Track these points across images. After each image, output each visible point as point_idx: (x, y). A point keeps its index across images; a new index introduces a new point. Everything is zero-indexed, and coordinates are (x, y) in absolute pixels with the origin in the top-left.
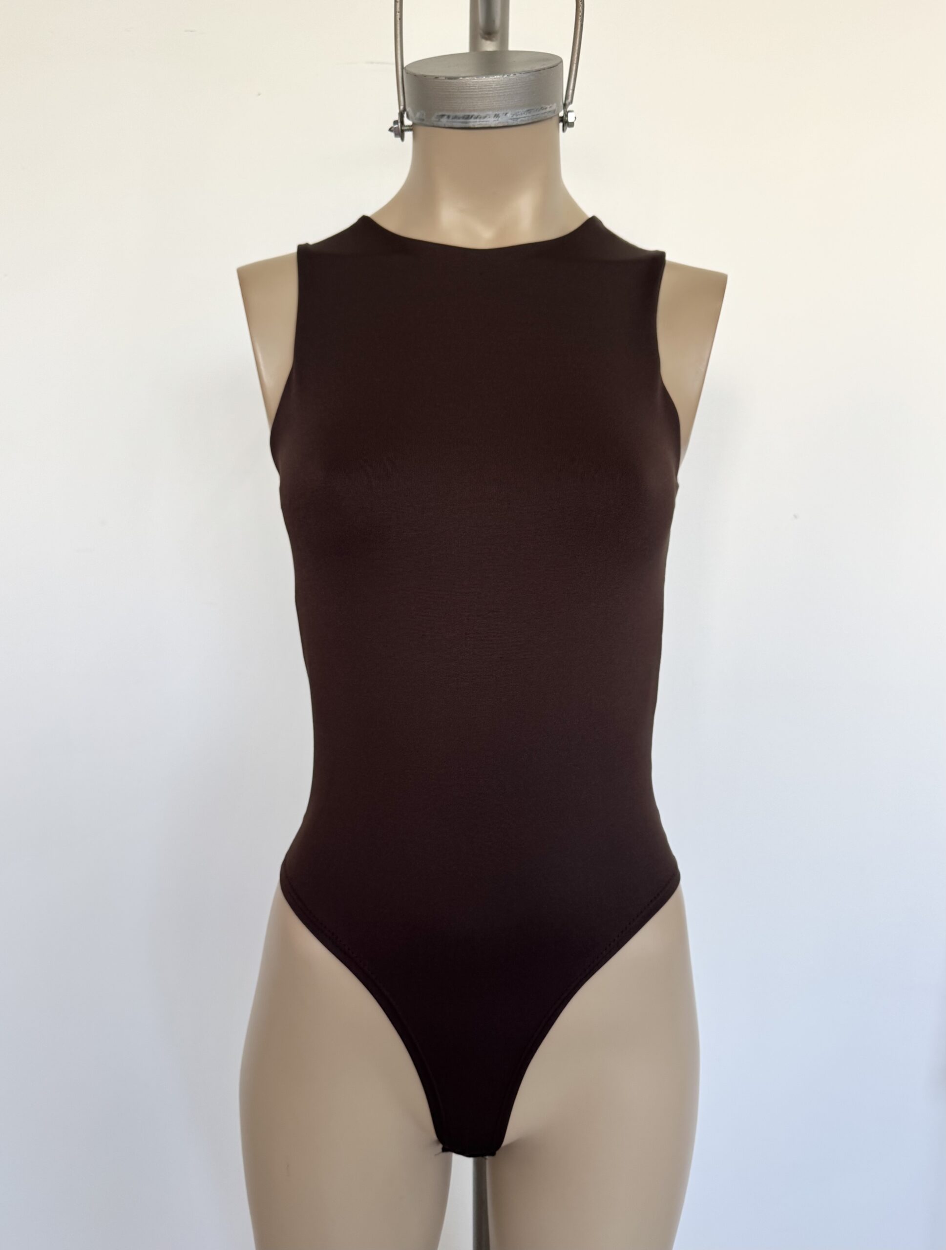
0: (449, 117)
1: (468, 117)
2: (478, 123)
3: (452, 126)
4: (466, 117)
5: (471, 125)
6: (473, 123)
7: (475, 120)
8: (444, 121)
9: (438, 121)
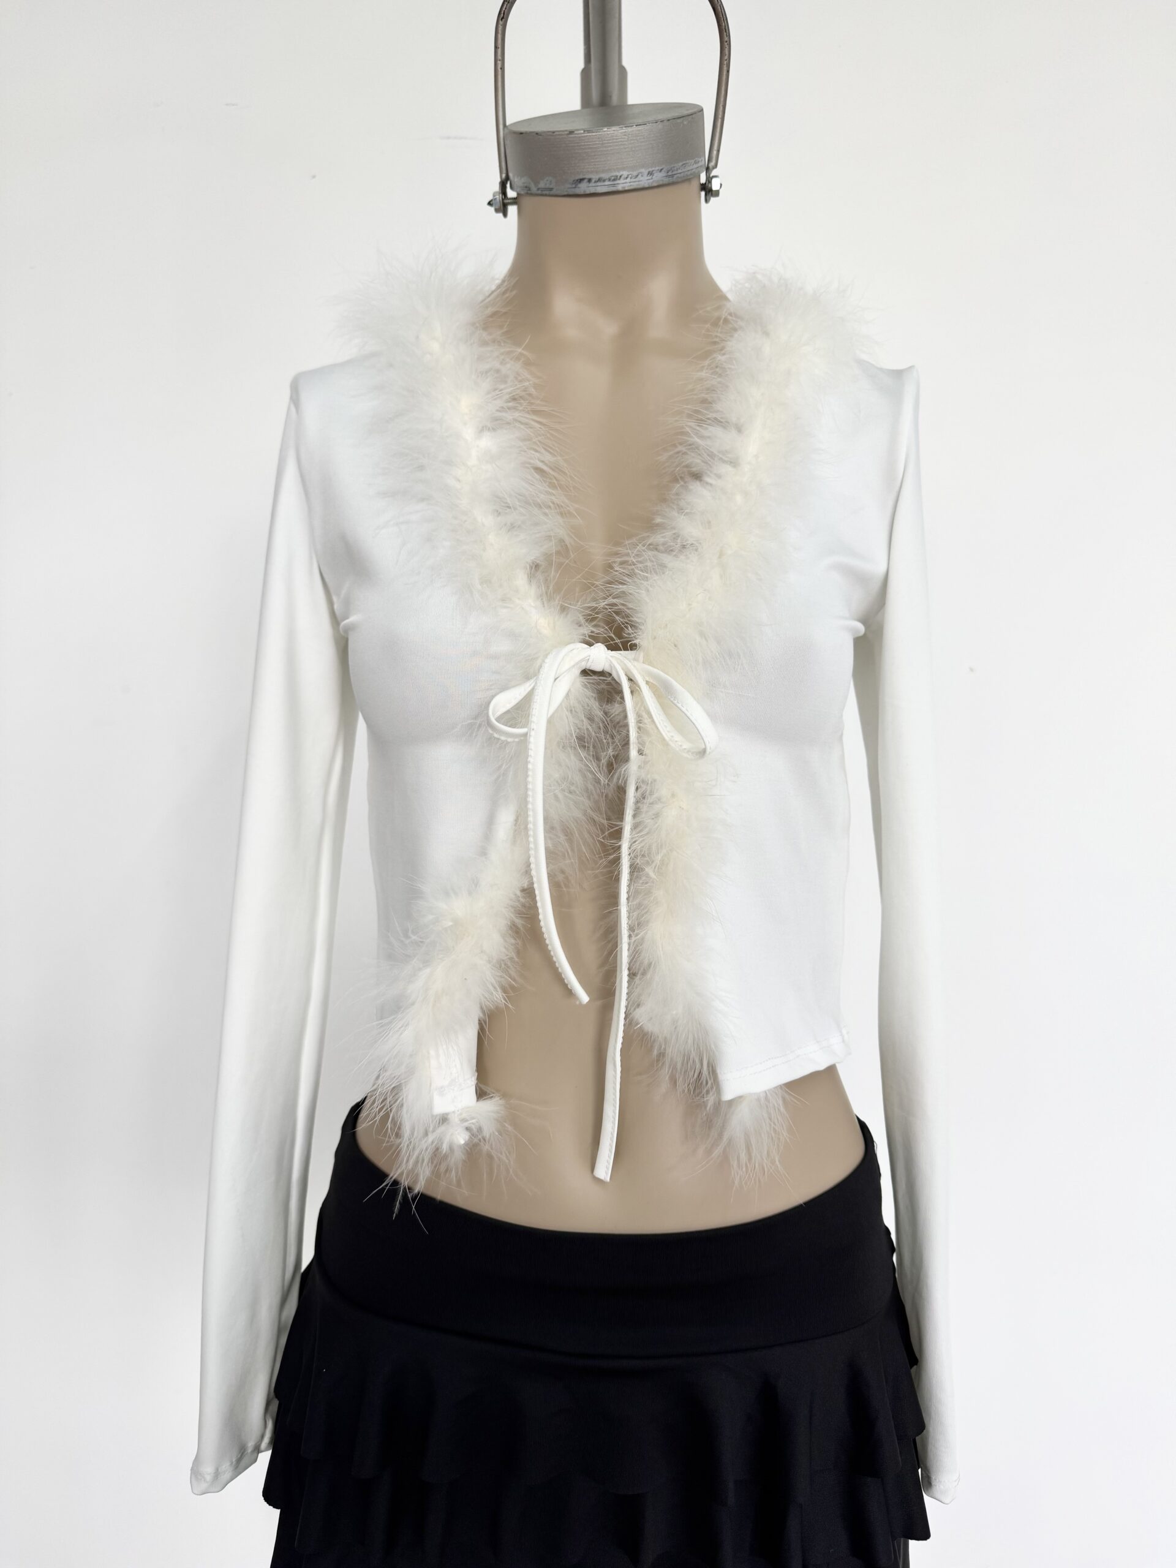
0: (590, 180)
5: (620, 188)
8: (584, 188)
9: (575, 188)
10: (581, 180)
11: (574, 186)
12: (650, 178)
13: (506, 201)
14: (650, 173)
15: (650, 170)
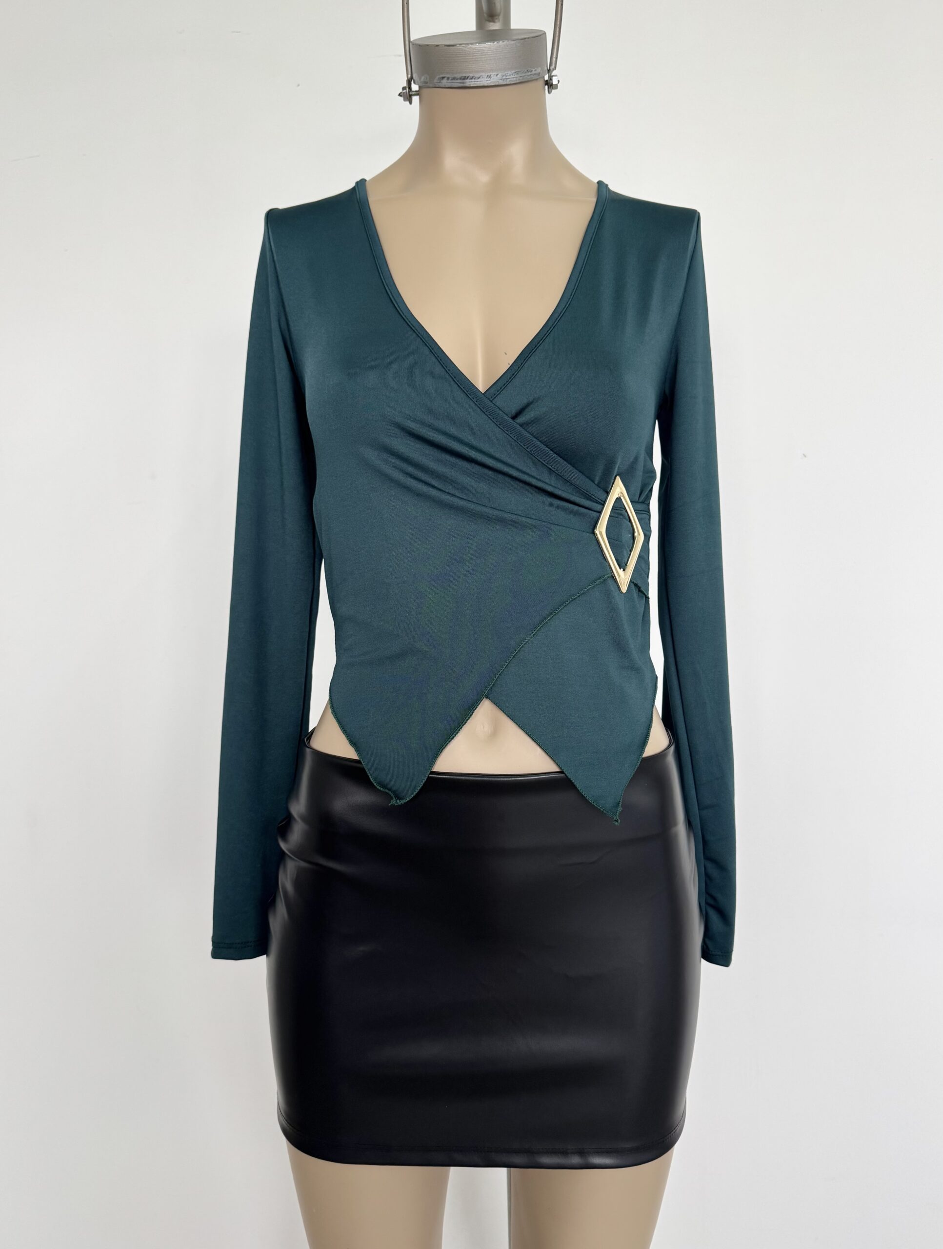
0: (448, 79)
1: (465, 78)
2: (473, 83)
3: (452, 86)
4: (463, 78)
5: (467, 84)
6: (469, 83)
7: (471, 80)
8: (445, 82)
9: (439, 83)
10: (443, 78)
11: (439, 81)
12: (489, 79)
13: (410, 93)
14: (489, 77)
15: (489, 74)
